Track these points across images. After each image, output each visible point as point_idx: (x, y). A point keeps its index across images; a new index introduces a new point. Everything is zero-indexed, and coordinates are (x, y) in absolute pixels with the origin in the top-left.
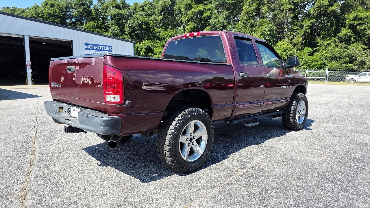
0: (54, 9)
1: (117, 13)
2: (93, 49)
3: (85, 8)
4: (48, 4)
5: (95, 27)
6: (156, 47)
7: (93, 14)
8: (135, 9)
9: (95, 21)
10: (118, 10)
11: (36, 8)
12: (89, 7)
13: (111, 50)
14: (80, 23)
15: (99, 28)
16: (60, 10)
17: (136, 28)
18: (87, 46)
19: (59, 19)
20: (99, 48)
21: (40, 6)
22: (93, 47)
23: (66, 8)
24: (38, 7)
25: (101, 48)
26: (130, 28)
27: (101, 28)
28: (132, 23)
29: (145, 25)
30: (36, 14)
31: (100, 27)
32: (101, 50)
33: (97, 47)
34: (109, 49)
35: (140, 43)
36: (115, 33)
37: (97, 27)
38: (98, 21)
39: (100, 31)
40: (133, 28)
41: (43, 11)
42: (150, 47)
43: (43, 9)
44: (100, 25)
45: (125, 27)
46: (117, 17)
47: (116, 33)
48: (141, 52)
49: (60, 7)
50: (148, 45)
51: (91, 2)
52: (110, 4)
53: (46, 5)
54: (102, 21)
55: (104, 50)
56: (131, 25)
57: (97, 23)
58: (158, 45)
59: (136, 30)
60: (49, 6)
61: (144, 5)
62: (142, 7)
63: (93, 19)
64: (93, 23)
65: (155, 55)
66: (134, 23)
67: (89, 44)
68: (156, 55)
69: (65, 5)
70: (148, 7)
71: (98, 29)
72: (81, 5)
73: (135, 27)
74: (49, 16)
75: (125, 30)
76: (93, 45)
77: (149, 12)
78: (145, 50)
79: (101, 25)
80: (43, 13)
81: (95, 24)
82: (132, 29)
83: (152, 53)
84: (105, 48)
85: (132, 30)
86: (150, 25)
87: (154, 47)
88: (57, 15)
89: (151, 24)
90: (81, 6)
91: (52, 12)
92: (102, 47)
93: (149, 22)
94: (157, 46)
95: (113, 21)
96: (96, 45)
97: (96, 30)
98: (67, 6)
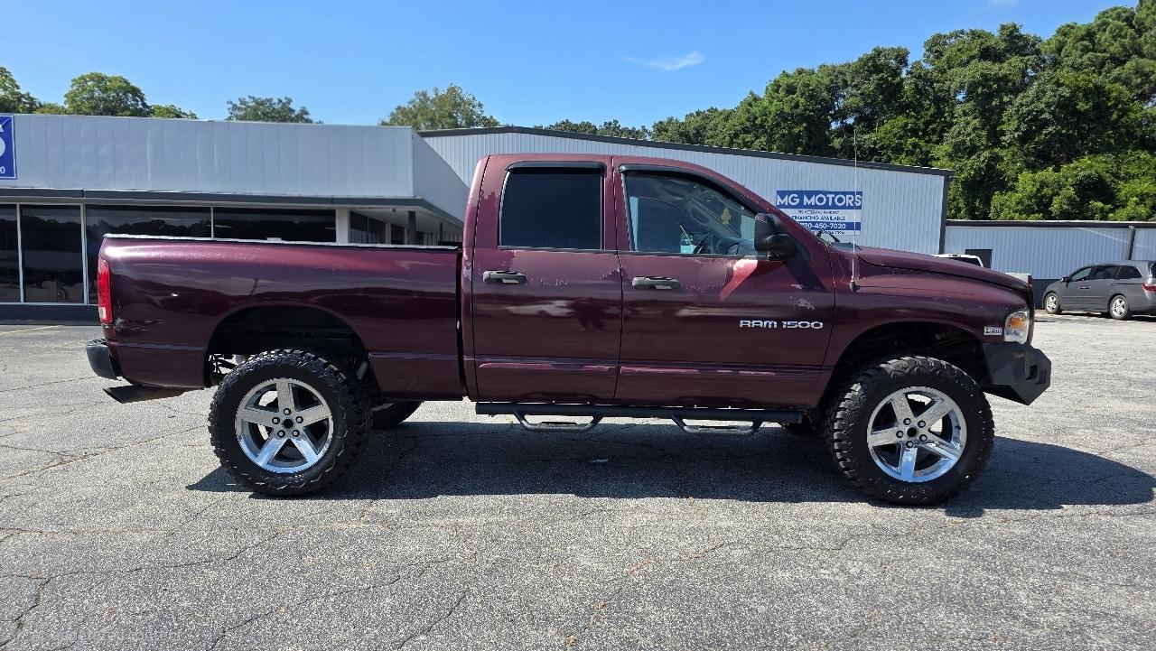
0: (793, 99)
1: (982, 75)
2: (801, 206)
3: (882, 79)
4: (780, 86)
5: (906, 131)
6: (1129, 177)
7: (905, 92)
8: (1059, 50)
9: (908, 114)
10: (988, 64)
11: (750, 105)
12: (896, 73)
13: (858, 205)
14: (863, 127)
15: (920, 133)
16: (811, 97)
17: (1046, 116)
18: (782, 199)
19: (805, 125)
20: (821, 200)
21: (761, 94)
22: (802, 200)
23: (829, 89)
24: (756, 99)
25: (825, 200)
26: (1021, 118)
27: (925, 133)
28: (1032, 102)
29: (1087, 100)
30: (748, 120)
31: (924, 131)
32: (826, 207)
33: (813, 200)
34: (851, 202)
35: (1057, 170)
36: (964, 142)
37: (914, 132)
38: (918, 113)
39: (922, 143)
40: (1035, 119)
41: (766, 108)
42: (1100, 178)
43: (766, 103)
44: (924, 124)
45: (1005, 118)
46: (980, 90)
47: (968, 143)
48: (1056, 201)
49: (811, 90)
50: (1088, 172)
51: (904, 58)
52: (959, 50)
53: (777, 91)
54: (932, 110)
55: (834, 206)
56: (1025, 109)
57: (916, 118)
58: (1140, 167)
59: (1046, 123)
60: (782, 93)
61: (1095, 29)
62: (1090, 35)
63: (902, 109)
64: (901, 120)
65: (1117, 207)
66: (1039, 99)
67: (789, 193)
68: (1124, 207)
69: (826, 81)
70: (1111, 32)
71: (917, 136)
72: (871, 73)
73: (1042, 112)
74: (779, 120)
75: (1004, 127)
76: (801, 194)
77: (1115, 48)
78: (1072, 191)
79: (927, 124)
80: (766, 115)
81: (906, 124)
82: (1031, 120)
83: (1105, 202)
84: (840, 200)
85: (1030, 127)
86: (1108, 99)
87: (1123, 179)
88: (801, 115)
89: (1114, 94)
90: (871, 75)
91: (787, 109)
92: (828, 199)
93: (1108, 86)
94: (1134, 171)
95: (970, 105)
96: (810, 194)
97: (910, 141)
98: (832, 82)
